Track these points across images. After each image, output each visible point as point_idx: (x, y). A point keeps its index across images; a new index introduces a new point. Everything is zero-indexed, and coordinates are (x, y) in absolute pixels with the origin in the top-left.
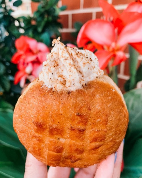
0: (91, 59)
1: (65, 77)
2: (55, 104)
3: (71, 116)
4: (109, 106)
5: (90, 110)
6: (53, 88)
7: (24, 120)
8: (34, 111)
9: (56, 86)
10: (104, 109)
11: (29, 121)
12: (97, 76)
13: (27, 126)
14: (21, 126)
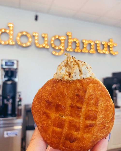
0: (88, 67)
1: (70, 73)
2: (62, 87)
3: (72, 96)
4: (99, 93)
5: (85, 92)
6: (62, 79)
7: (39, 101)
8: (48, 94)
9: (64, 77)
10: (96, 94)
11: (43, 102)
12: (91, 76)
13: (41, 105)
14: (37, 106)
